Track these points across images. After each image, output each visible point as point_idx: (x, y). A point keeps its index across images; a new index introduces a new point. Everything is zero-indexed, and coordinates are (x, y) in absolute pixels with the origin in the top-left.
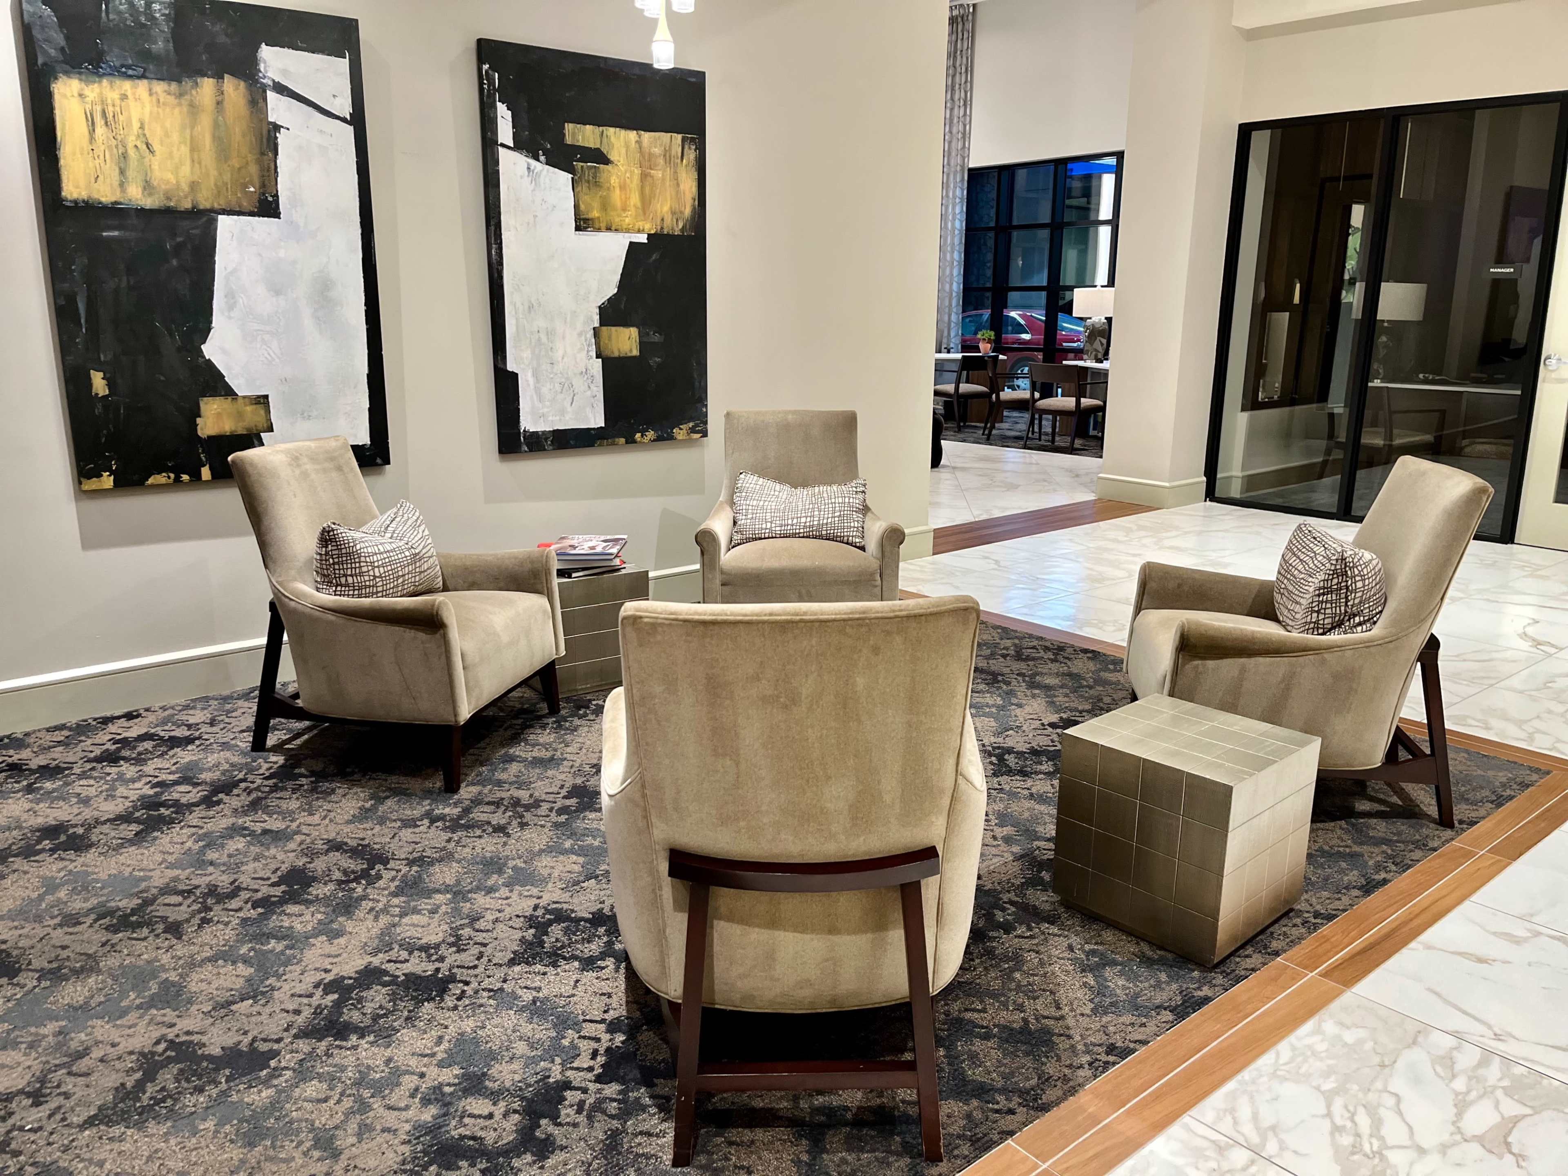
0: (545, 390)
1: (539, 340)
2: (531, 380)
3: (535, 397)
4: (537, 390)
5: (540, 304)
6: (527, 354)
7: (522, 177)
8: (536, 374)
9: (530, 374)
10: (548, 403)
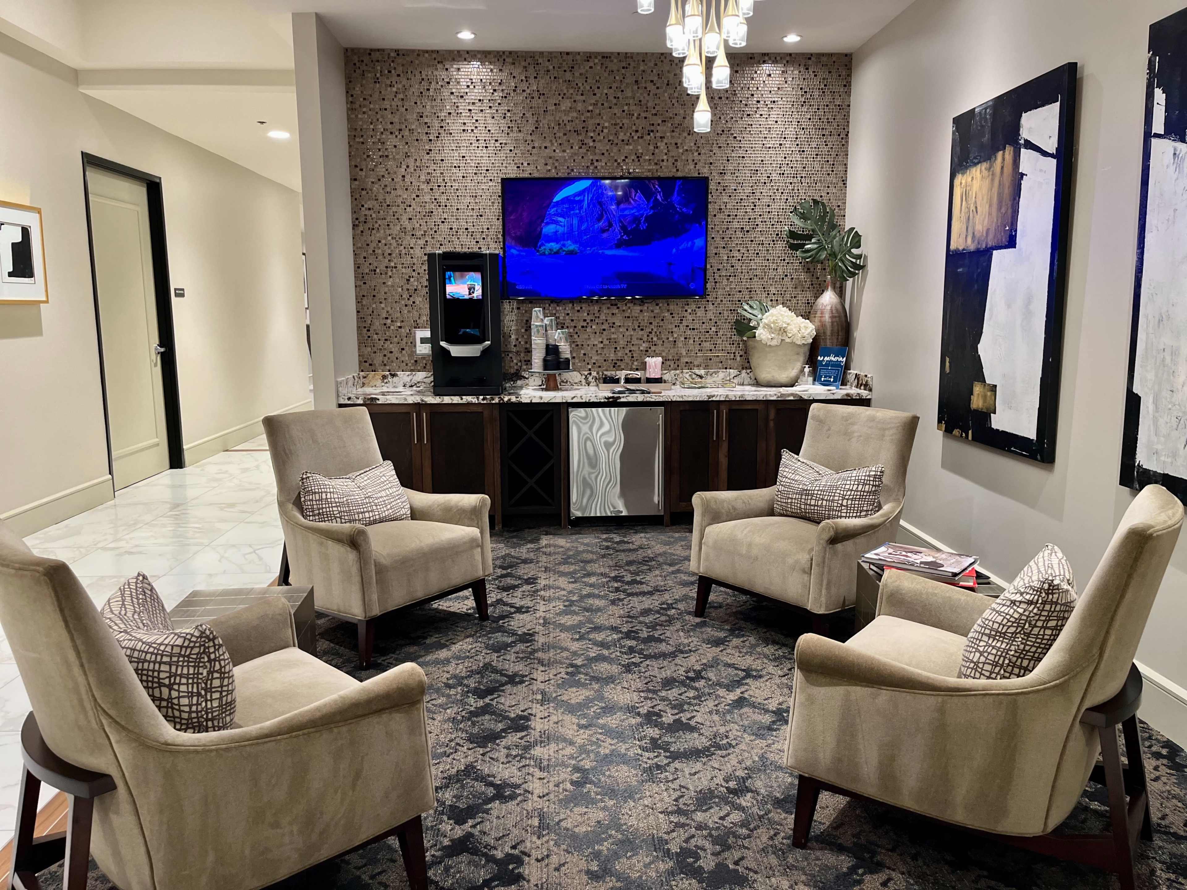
0: (1161, 421)
1: (1164, 360)
2: (1151, 407)
3: (1152, 428)
4: (1155, 420)
5: (1169, 317)
6: (1151, 376)
7: (1168, 167)
8: (1156, 402)
9: (1151, 400)
10: (1162, 439)
